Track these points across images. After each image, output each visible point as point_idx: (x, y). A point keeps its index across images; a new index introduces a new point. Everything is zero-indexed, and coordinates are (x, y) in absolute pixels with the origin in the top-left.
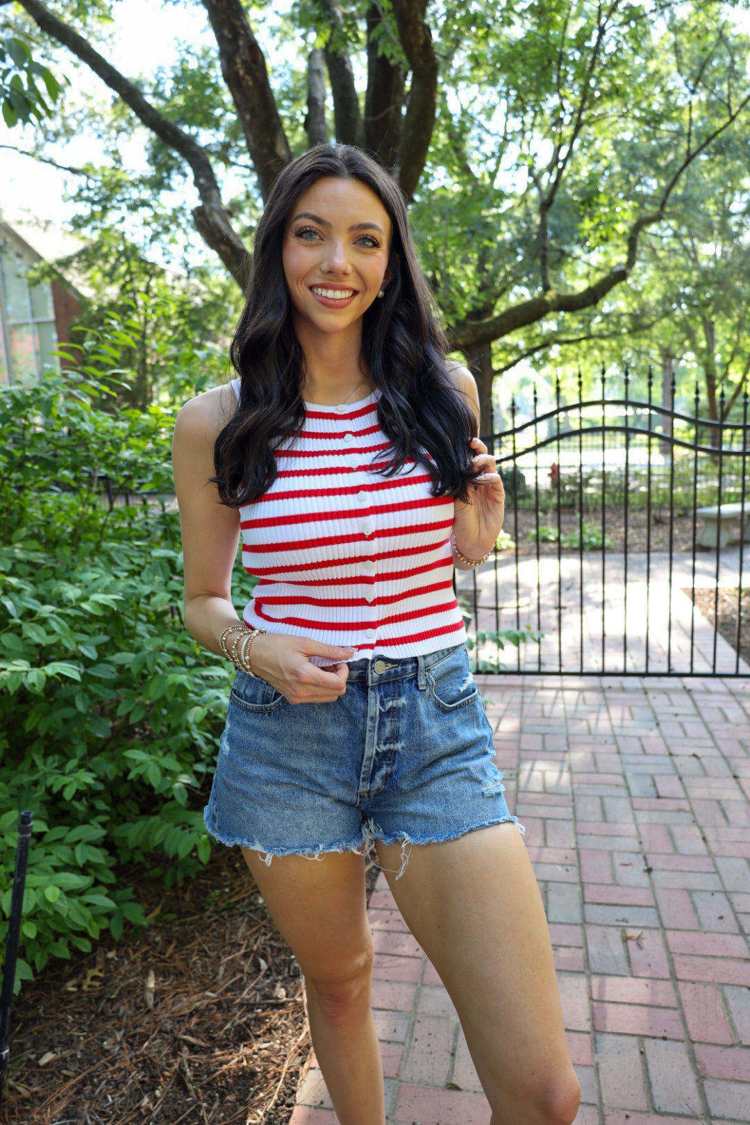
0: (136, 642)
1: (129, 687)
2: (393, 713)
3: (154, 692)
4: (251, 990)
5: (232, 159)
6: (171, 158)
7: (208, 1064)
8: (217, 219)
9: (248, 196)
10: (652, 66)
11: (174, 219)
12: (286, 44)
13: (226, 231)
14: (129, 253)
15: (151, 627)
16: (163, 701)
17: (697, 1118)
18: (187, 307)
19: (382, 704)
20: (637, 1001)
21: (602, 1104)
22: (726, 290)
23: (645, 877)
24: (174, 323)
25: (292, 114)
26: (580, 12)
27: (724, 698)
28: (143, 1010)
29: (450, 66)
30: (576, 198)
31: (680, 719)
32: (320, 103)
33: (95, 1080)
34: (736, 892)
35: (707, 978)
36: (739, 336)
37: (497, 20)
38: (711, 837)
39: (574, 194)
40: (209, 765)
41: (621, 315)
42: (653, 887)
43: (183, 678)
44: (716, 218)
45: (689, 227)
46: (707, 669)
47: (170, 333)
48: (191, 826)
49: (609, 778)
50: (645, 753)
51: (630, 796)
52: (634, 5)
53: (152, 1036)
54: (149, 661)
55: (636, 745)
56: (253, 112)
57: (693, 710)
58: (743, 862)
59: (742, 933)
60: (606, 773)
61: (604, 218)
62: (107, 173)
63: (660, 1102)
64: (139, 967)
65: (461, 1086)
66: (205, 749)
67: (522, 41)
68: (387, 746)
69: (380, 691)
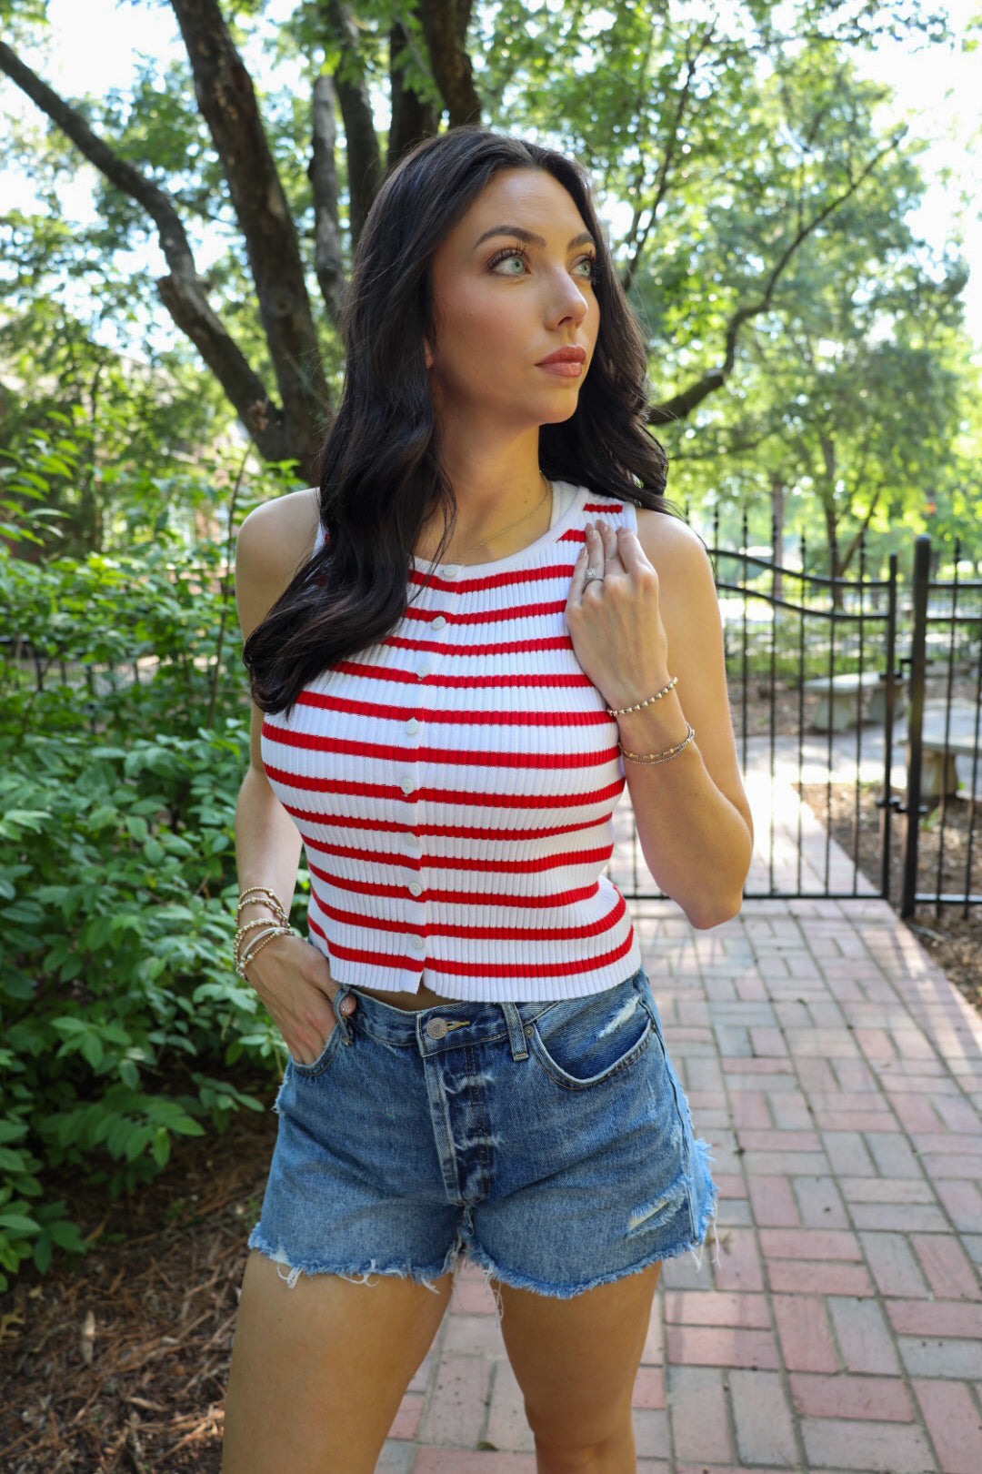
0: (71, 870)
1: (62, 931)
2: (476, 1094)
3: (93, 939)
4: (225, 1332)
5: (212, 211)
6: (129, 206)
7: (165, 1434)
8: (190, 293)
9: (234, 263)
10: (756, 115)
11: (133, 289)
12: (285, 63)
13: (201, 310)
14: (70, 333)
15: (92, 850)
16: (107, 950)
17: (791, 1468)
18: (150, 406)
19: (449, 1082)
20: (722, 1322)
21: (674, 1457)
22: (848, 401)
23: (735, 1161)
24: (133, 427)
25: (293, 154)
26: (665, 44)
27: (838, 926)
28: (78, 1368)
29: (501, 103)
30: (658, 281)
31: (783, 954)
32: (328, 146)
33: (11, 1465)
34: (846, 1176)
35: (809, 1288)
36: (865, 459)
37: (559, 49)
38: (817, 1106)
39: (659, 275)
40: (169, 1033)
41: (718, 429)
42: (744, 1174)
43: (131, 921)
44: (835, 312)
45: (803, 319)
46: (818, 888)
47: (127, 441)
48: (144, 1116)
49: (694, 1033)
50: (739, 999)
51: (719, 1055)
52: (733, 39)
53: (90, 1401)
54: (87, 897)
55: (728, 989)
56: (237, 155)
57: (799, 942)
58: (856, 1138)
59: (853, 1228)
60: (691, 1026)
61: (695, 309)
62: (41, 224)
63: (747, 1452)
64: (73, 1307)
65: (496, 1445)
66: (165, 1011)
67: (590, 77)
68: (475, 1141)
69: (442, 1064)
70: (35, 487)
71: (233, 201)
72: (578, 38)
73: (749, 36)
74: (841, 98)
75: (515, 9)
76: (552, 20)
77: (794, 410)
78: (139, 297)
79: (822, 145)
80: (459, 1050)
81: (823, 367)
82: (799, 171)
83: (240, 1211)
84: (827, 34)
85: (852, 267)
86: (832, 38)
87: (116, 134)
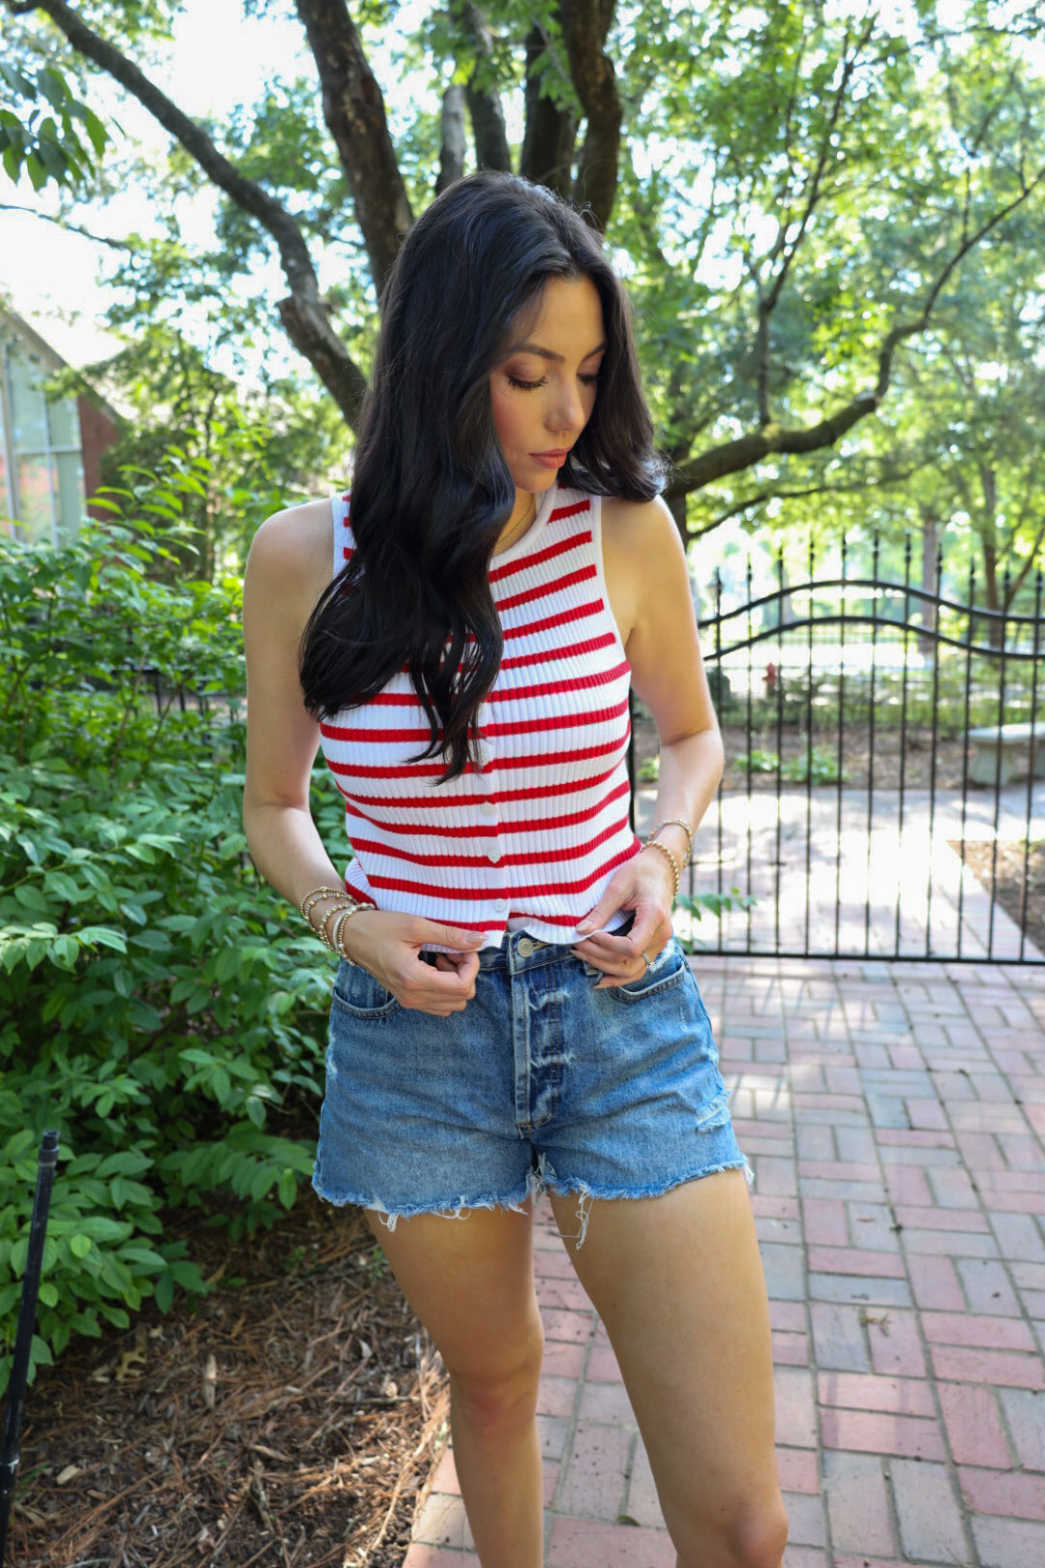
0: (197, 901)
1: (187, 963)
2: (553, 1011)
3: (221, 972)
4: (349, 1385)
5: (333, 232)
6: (249, 228)
7: (290, 1485)
8: (312, 316)
9: (354, 284)
10: (917, 118)
11: (250, 313)
12: (412, 75)
13: (323, 333)
14: (187, 359)
15: (218, 881)
16: (234, 983)
19: (533, 999)
20: (881, 1407)
21: (831, 1546)
22: (1013, 427)
23: (892, 1238)
24: (246, 457)
25: (419, 172)
26: (819, 43)
27: (1002, 993)
28: (200, 1410)
29: (639, 112)
30: (807, 298)
31: (942, 1021)
32: (457, 159)
33: (135, 1505)
34: (1017, 1261)
35: (976, 1377)
36: (1029, 492)
37: (703, 51)
38: (983, 1184)
39: (806, 292)
40: (294, 1073)
41: (867, 459)
42: (902, 1253)
43: (262, 953)
44: (1001, 330)
45: (964, 339)
46: (980, 953)
47: (241, 471)
48: (269, 1156)
49: (843, 1101)
50: (893, 1067)
51: (872, 1125)
52: (893, 35)
53: (213, 1446)
54: (216, 928)
55: (881, 1056)
56: (365, 170)
57: (959, 1010)
58: (1028, 1220)
59: (1025, 1315)
60: (840, 1094)
61: (846, 327)
62: (159, 247)
63: (912, 1546)
64: (195, 1350)
65: (638, 1520)
66: (291, 1050)
67: (738, 80)
68: (549, 1059)
69: (528, 981)
70: (168, 506)
71: (358, 217)
72: (725, 38)
73: (911, 31)
74: (1014, 97)
75: (657, 10)
76: (696, 21)
77: (949, 438)
78: (257, 322)
79: (989, 148)
80: (541, 970)
81: (985, 391)
82: (963, 177)
83: (363, 1262)
84: (999, 27)
85: (1020, 282)
86: (1005, 31)
87: (238, 153)
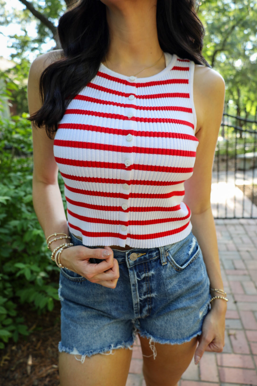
0: (22, 215)
1: (19, 235)
2: (147, 279)
15: (28, 208)
16: (33, 240)
19: (138, 276)
22: (245, 77)
23: (234, 305)
27: (255, 227)
28: (26, 375)
31: (240, 236)
36: (249, 94)
42: (238, 310)
46: (249, 216)
48: (46, 293)
50: (228, 250)
51: (224, 269)
55: (224, 247)
57: (244, 232)
62: (23, 38)
64: (25, 354)
68: (146, 296)
69: (136, 270)
80: (141, 264)
81: (238, 68)
